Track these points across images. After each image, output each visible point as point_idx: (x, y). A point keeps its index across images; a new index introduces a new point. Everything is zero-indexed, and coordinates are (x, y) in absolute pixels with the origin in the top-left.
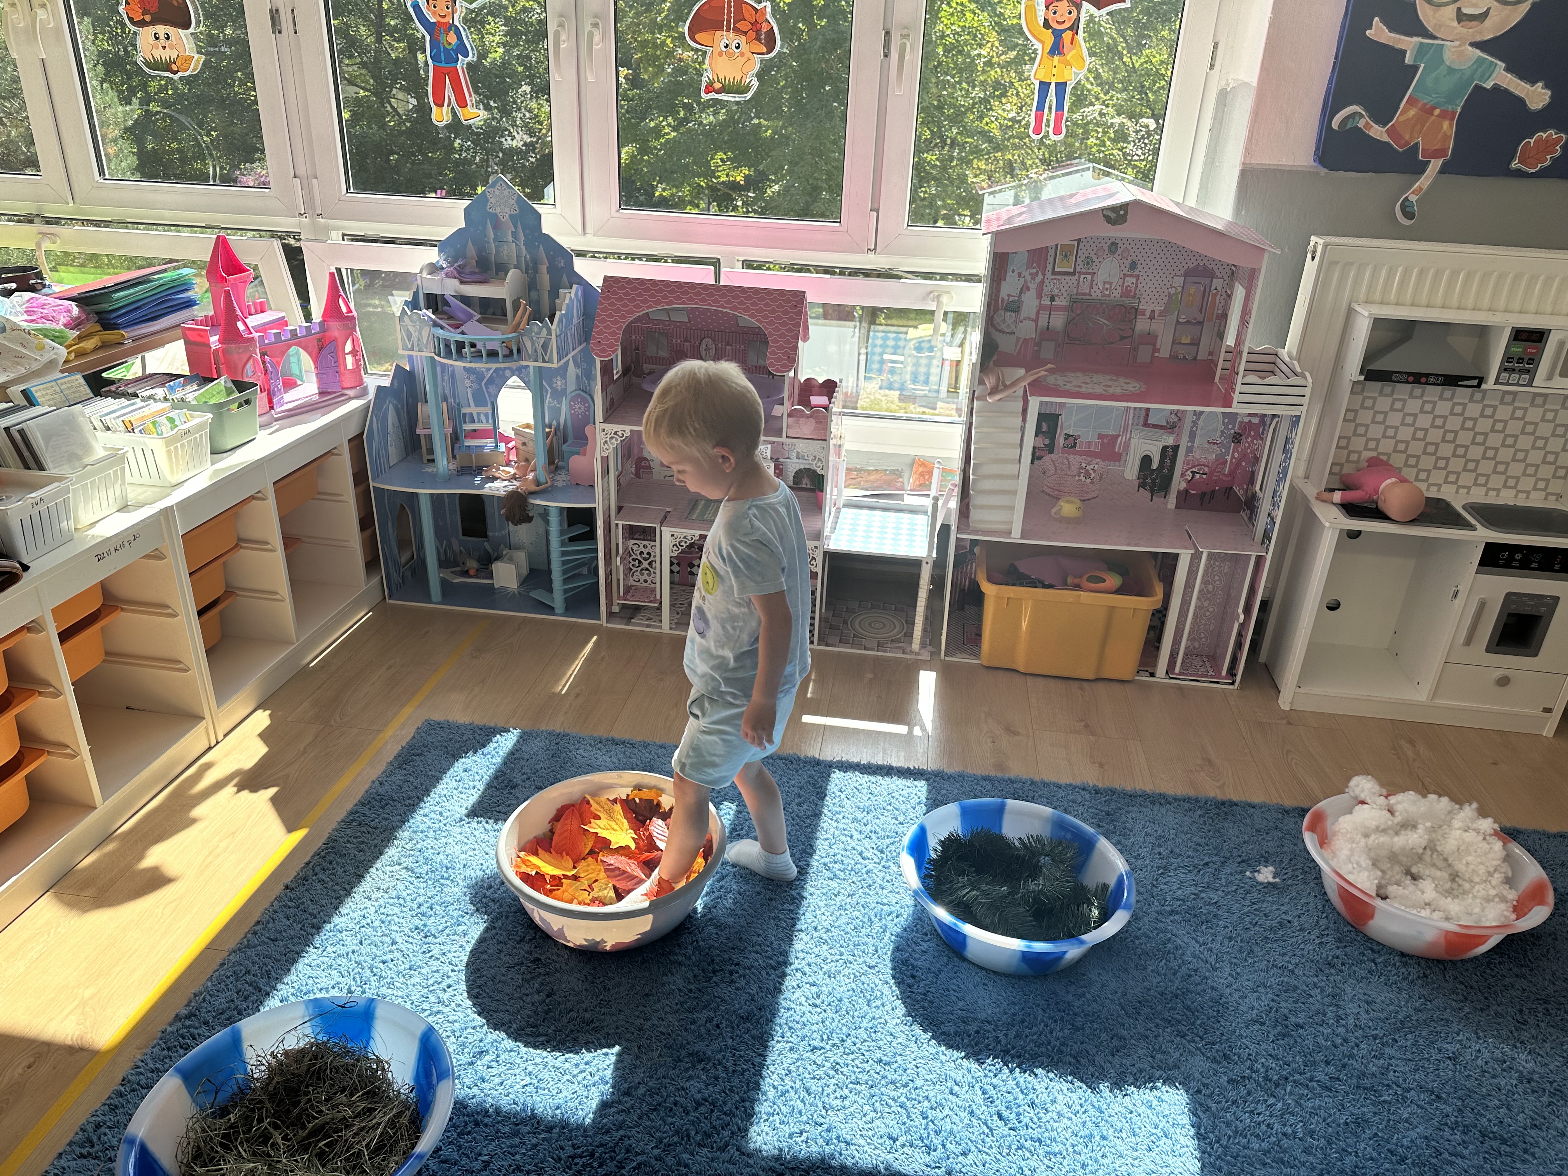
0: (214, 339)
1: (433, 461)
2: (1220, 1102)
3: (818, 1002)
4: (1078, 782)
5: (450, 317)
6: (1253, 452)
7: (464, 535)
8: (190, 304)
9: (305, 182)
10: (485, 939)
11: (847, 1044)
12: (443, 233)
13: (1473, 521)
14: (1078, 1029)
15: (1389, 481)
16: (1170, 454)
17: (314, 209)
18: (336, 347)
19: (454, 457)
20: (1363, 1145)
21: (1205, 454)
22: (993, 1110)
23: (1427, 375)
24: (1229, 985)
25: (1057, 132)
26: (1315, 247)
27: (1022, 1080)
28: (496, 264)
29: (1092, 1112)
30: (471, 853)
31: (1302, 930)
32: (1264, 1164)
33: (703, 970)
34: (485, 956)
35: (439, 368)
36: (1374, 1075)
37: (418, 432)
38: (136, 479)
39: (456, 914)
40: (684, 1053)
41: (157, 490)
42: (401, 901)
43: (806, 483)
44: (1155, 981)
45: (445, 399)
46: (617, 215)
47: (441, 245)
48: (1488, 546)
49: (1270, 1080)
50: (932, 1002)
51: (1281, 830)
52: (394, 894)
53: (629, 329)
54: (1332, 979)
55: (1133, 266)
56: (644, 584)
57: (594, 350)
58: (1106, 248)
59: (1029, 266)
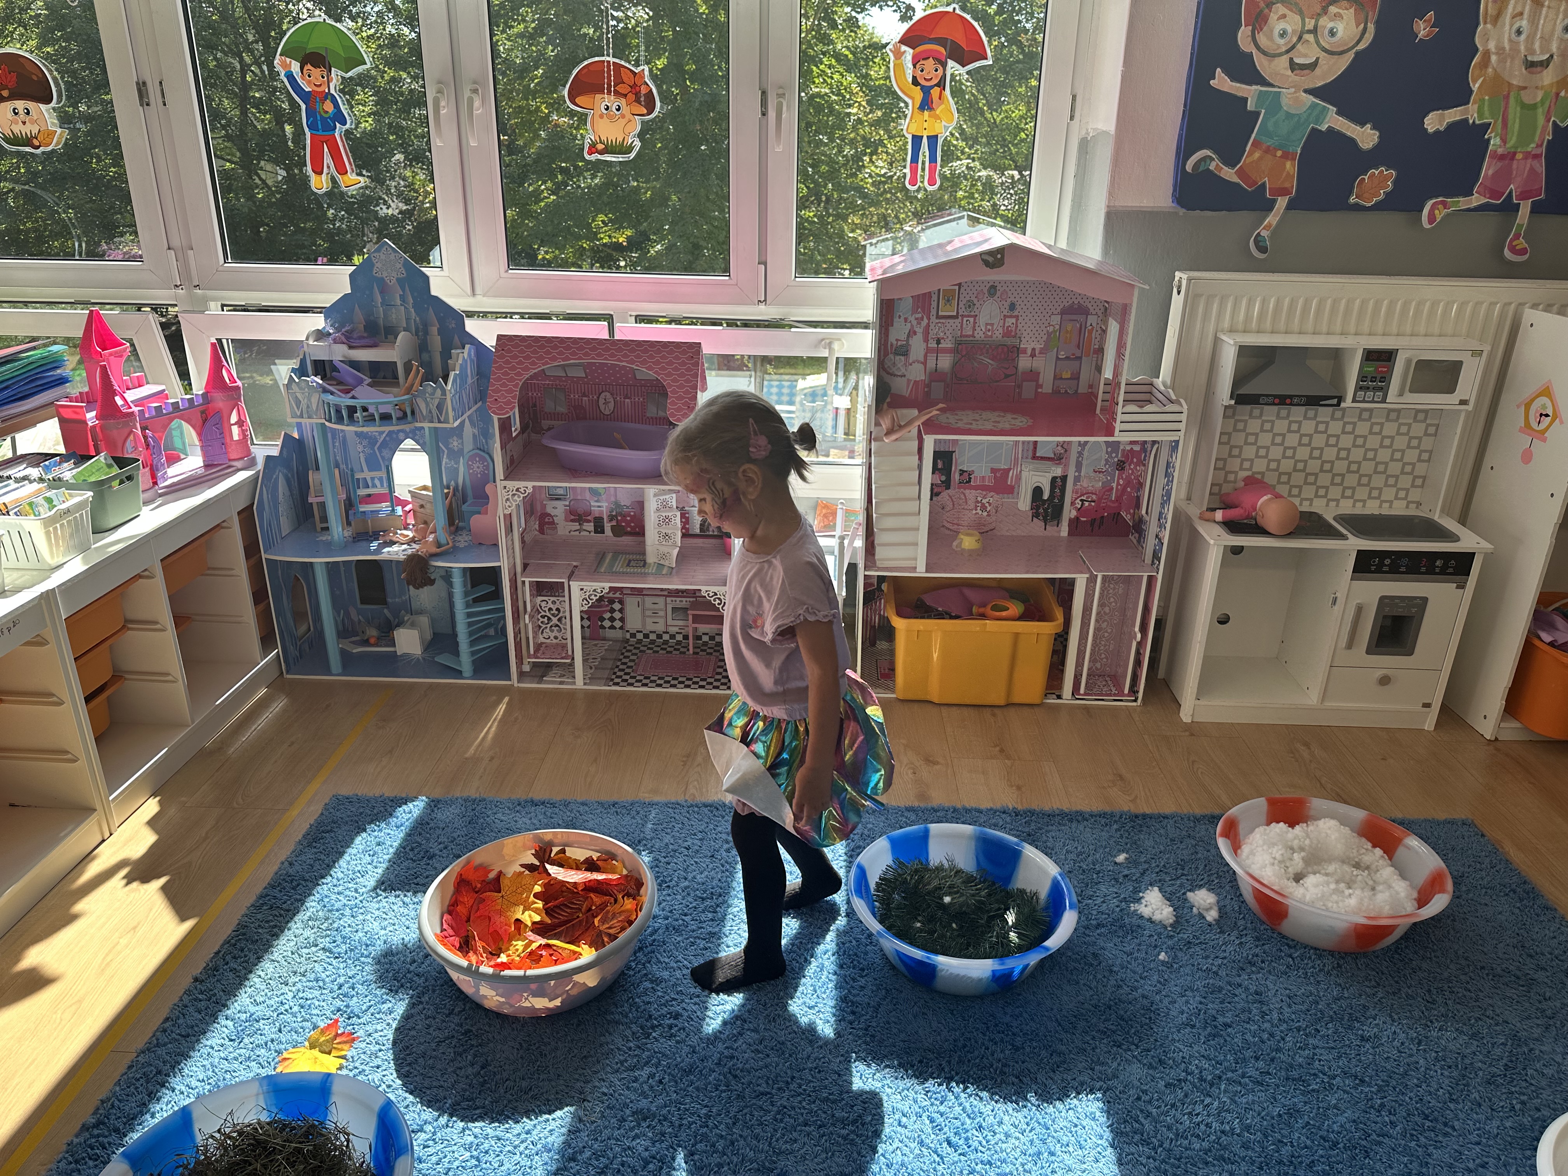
0: (91, 415)
1: (327, 529)
2: (1160, 1107)
3: (761, 1047)
4: (998, 806)
5: (340, 383)
6: (1137, 478)
7: (362, 603)
8: (62, 381)
9: (180, 255)
10: (412, 1016)
11: (791, 1087)
12: (328, 299)
13: (1345, 532)
14: (1017, 1049)
15: (1265, 498)
16: (1059, 484)
17: (190, 279)
18: (221, 418)
19: (349, 524)
20: (1297, 1135)
21: (1092, 483)
22: (942, 1137)
23: (1291, 397)
24: (1159, 992)
25: (932, 182)
26: (1180, 281)
27: (967, 1105)
28: (385, 328)
29: (1038, 1129)
30: (391, 929)
32: (1207, 1163)
33: (642, 1028)
34: (413, 1033)
35: (329, 435)
36: (1300, 1066)
37: (310, 500)
38: (13, 563)
39: (378, 992)
40: (628, 1112)
41: (35, 573)
42: (321, 984)
44: (1088, 994)
45: (337, 466)
46: (505, 275)
47: (327, 312)
48: (1360, 552)
49: (1205, 1081)
50: (873, 1036)
51: (1194, 838)
52: (313, 976)
53: (526, 386)
54: (1254, 977)
55: (1012, 307)
56: (555, 641)
57: (490, 408)
58: (985, 291)
59: (914, 312)
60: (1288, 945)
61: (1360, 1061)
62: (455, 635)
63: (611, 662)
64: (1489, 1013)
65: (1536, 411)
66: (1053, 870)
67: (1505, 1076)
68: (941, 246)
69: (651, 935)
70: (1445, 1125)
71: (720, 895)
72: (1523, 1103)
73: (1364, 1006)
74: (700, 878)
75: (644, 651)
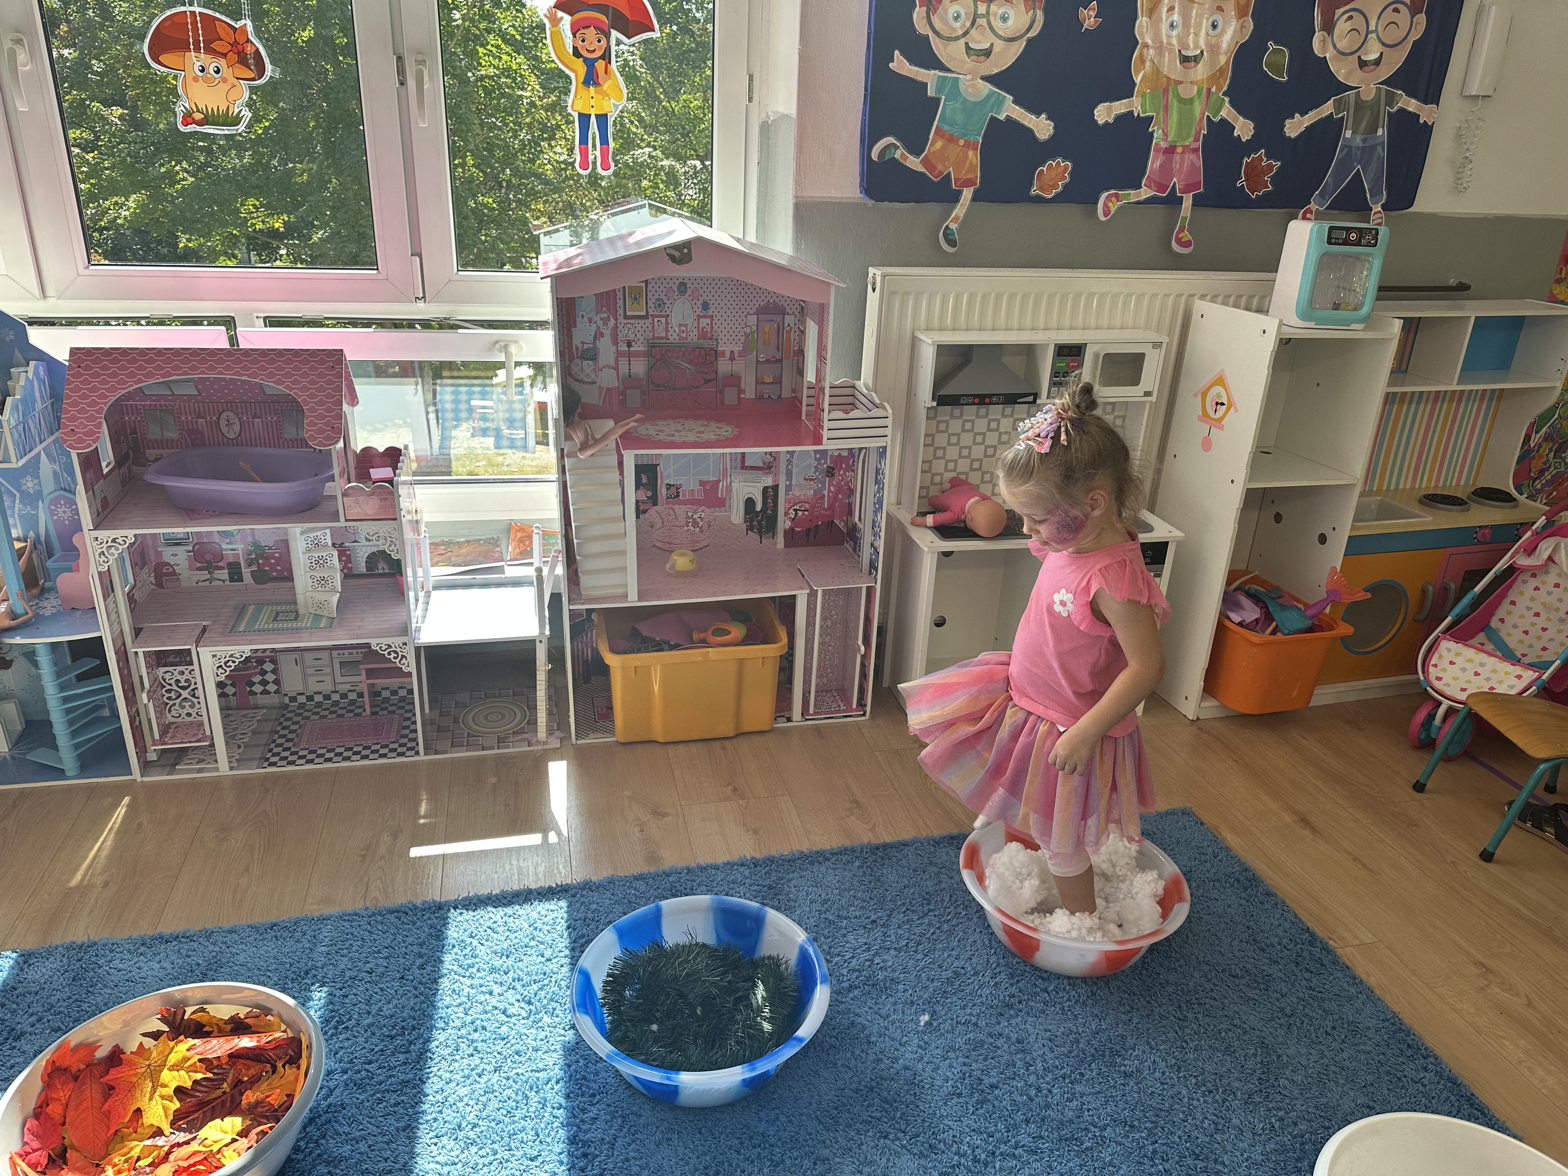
4: (735, 858)
6: (847, 484)
15: (973, 500)
16: (770, 493)
21: (804, 491)
23: (990, 396)
24: (921, 1060)
25: (605, 167)
26: (874, 278)
31: (976, 974)
36: (1071, 1121)
43: (382, 567)
44: (847, 1077)
46: (86, 272)
49: (979, 1161)
51: (936, 865)
53: (116, 410)
54: (1013, 1022)
55: (705, 306)
56: (188, 719)
57: (65, 441)
58: (675, 288)
59: (599, 311)
60: (1041, 978)
61: (1126, 1102)
62: (50, 724)
63: (266, 736)
64: (1237, 1021)
65: (1212, 400)
66: (801, 936)
67: (1261, 1091)
68: (622, 237)
69: (325, 1099)
70: (1216, 1161)
71: (414, 1029)
72: (1281, 1119)
73: (1123, 1036)
74: (387, 1010)
75: (308, 718)
